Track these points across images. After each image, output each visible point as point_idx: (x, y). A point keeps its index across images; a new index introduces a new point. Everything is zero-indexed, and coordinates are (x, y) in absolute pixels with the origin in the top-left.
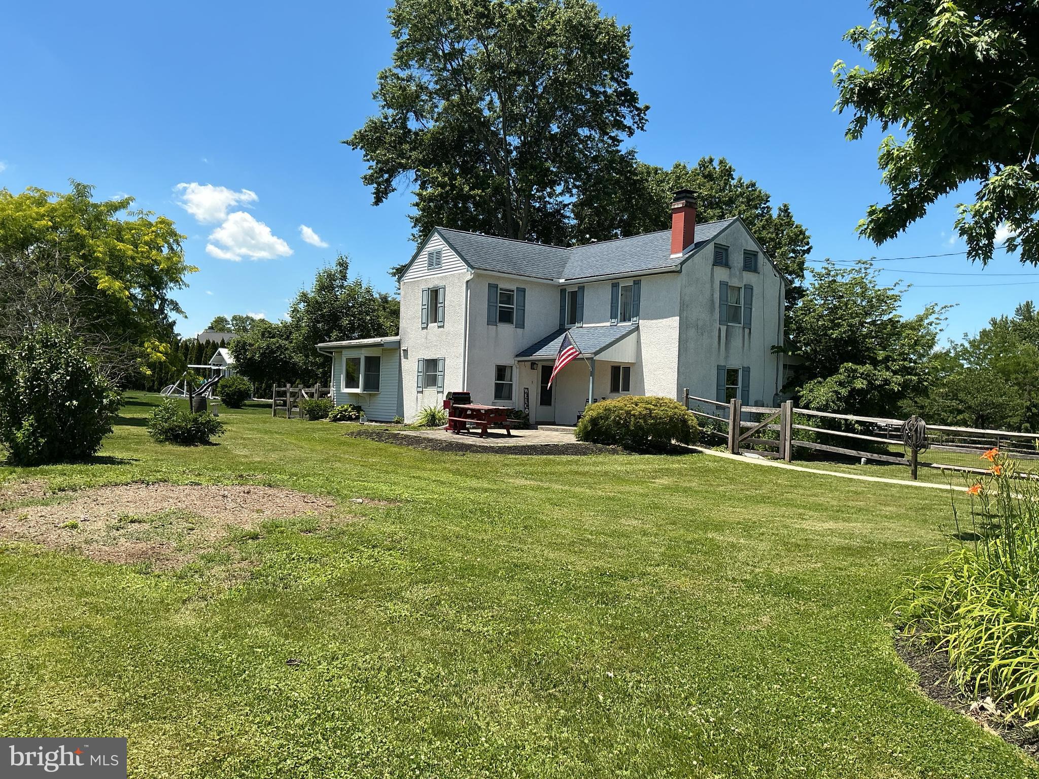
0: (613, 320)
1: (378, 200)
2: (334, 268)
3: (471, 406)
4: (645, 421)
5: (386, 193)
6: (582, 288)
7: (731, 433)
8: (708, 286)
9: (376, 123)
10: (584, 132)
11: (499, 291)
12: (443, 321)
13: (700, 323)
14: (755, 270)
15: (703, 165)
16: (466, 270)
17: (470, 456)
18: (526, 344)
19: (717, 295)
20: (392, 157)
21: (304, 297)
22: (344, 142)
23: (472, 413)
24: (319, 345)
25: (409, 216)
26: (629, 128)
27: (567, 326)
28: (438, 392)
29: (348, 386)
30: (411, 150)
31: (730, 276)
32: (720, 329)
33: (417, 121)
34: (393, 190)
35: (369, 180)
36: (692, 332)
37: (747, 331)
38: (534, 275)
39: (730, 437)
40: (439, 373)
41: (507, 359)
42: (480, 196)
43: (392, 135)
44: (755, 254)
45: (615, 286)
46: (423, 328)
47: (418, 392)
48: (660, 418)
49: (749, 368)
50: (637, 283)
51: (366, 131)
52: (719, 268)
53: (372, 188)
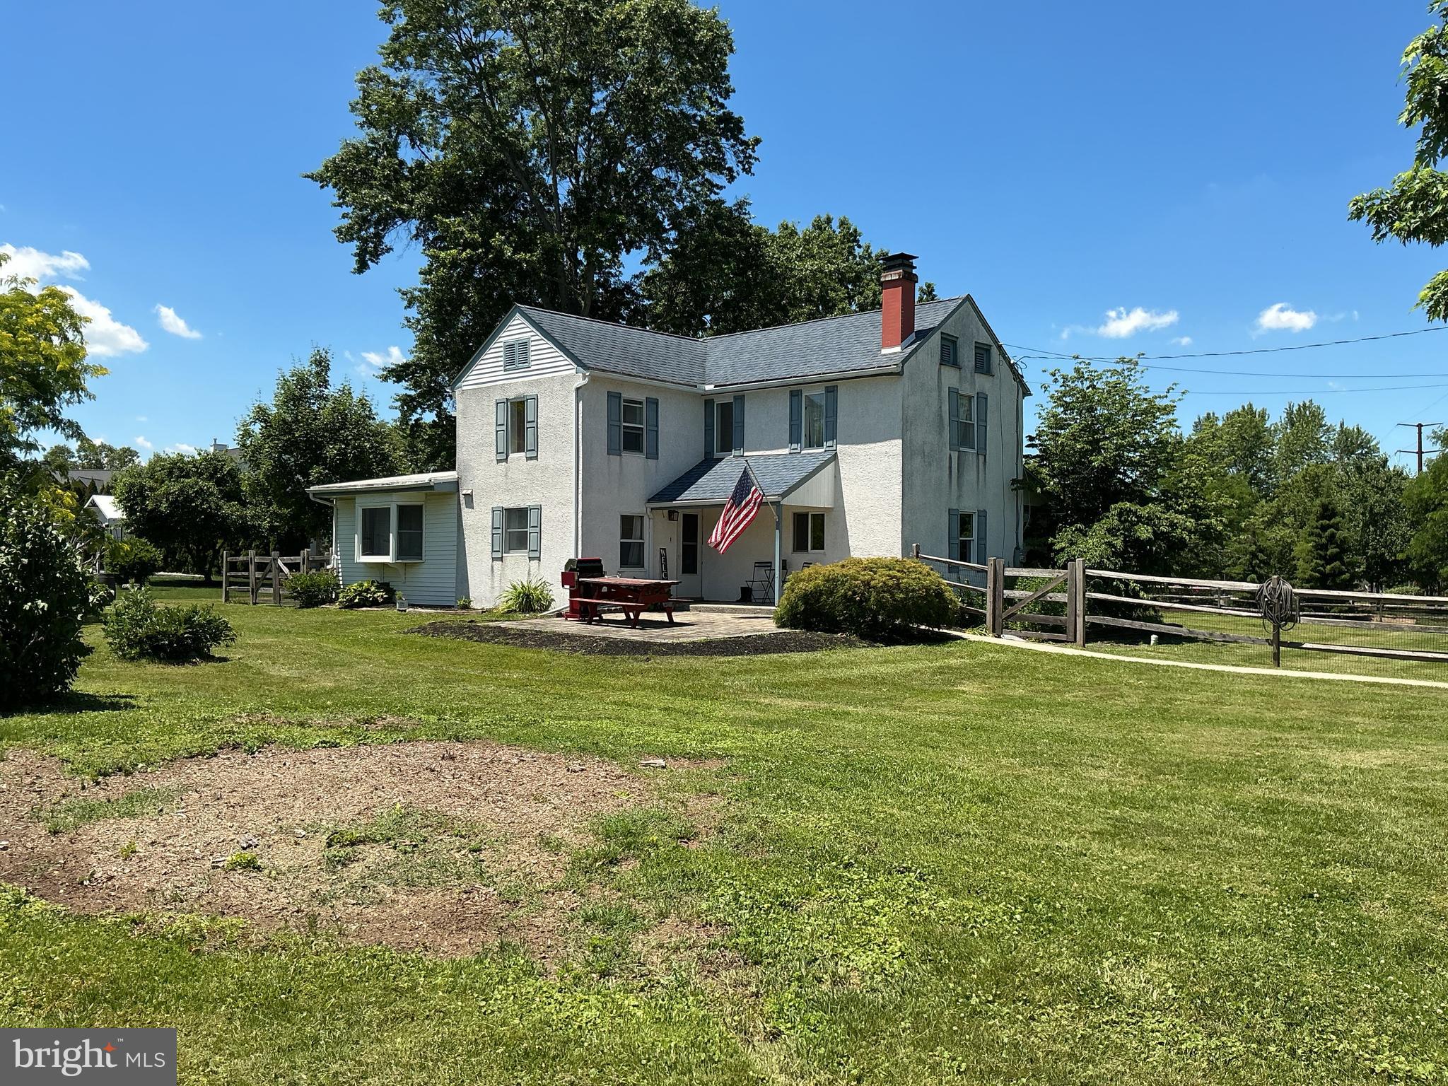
0: (794, 446)
1: (362, 267)
2: (306, 366)
3: (607, 579)
4: (893, 596)
5: (376, 255)
6: (740, 398)
7: (989, 606)
8: (935, 394)
9: (357, 149)
10: (660, 173)
11: (622, 404)
12: (536, 449)
13: (927, 449)
14: (988, 372)
16: (574, 371)
17: (658, 662)
18: (661, 483)
19: (946, 408)
20: (387, 201)
21: (261, 414)
22: (308, 176)
23: (609, 589)
24: (312, 488)
25: (400, 291)
26: (730, 170)
27: (717, 455)
28: (530, 559)
29: (367, 550)
30: (414, 191)
31: (960, 380)
32: (950, 457)
33: (413, 147)
34: (389, 250)
35: (345, 235)
36: (918, 460)
37: (981, 458)
38: (670, 379)
39: (988, 612)
40: (532, 530)
41: (636, 506)
42: (527, 262)
43: (384, 167)
44: (987, 349)
45: (795, 394)
46: (499, 461)
47: (494, 559)
48: (913, 591)
49: (985, 511)
50: (832, 391)
51: (342, 160)
52: (947, 368)
53: (354, 246)
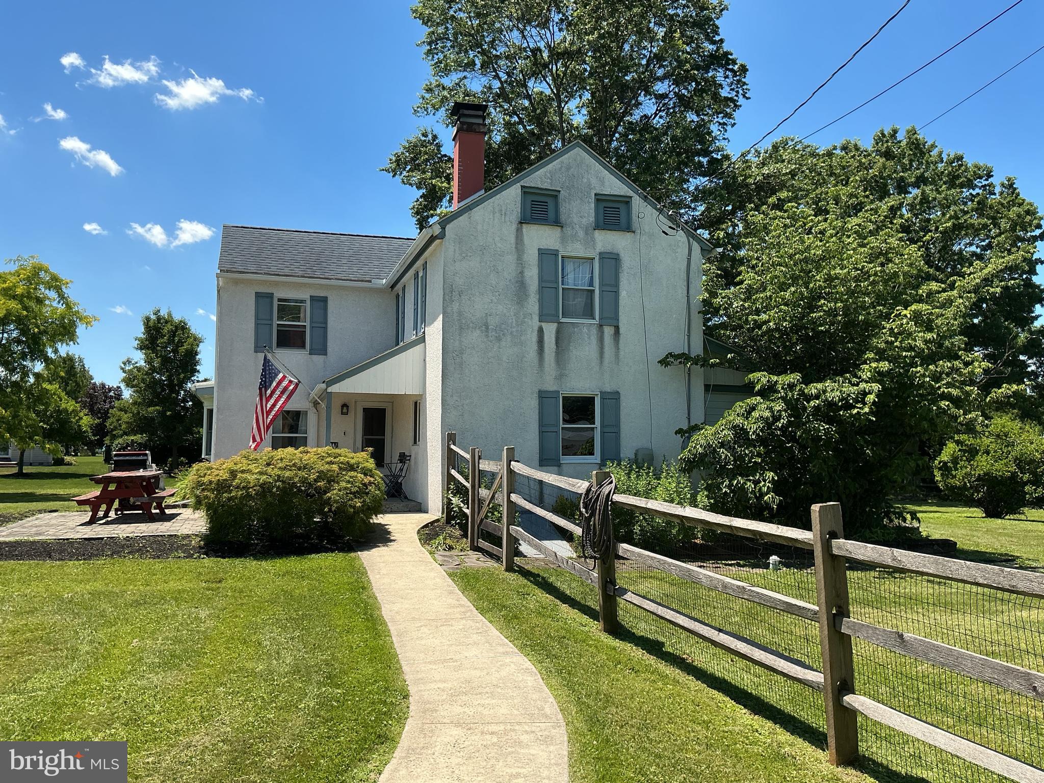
0: (415, 332)
6: (404, 288)
7: (470, 508)
8: (509, 257)
11: (276, 303)
13: (493, 322)
14: (628, 228)
15: (880, 138)
22: (383, 170)
31: (563, 240)
32: (541, 331)
35: (415, 212)
37: (608, 331)
39: (470, 515)
44: (626, 201)
45: (416, 277)
49: (618, 393)
50: (425, 267)
51: (402, 153)
